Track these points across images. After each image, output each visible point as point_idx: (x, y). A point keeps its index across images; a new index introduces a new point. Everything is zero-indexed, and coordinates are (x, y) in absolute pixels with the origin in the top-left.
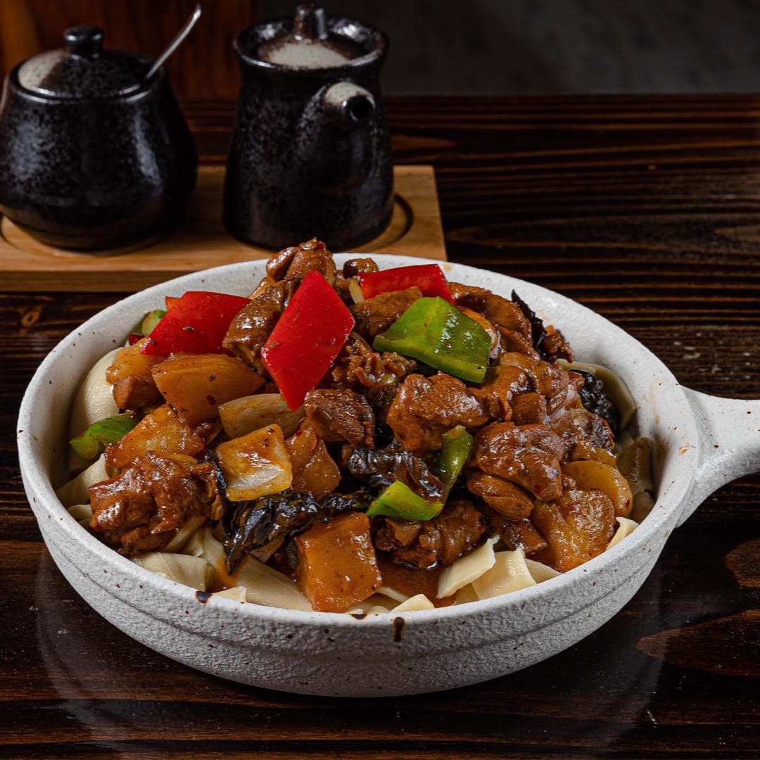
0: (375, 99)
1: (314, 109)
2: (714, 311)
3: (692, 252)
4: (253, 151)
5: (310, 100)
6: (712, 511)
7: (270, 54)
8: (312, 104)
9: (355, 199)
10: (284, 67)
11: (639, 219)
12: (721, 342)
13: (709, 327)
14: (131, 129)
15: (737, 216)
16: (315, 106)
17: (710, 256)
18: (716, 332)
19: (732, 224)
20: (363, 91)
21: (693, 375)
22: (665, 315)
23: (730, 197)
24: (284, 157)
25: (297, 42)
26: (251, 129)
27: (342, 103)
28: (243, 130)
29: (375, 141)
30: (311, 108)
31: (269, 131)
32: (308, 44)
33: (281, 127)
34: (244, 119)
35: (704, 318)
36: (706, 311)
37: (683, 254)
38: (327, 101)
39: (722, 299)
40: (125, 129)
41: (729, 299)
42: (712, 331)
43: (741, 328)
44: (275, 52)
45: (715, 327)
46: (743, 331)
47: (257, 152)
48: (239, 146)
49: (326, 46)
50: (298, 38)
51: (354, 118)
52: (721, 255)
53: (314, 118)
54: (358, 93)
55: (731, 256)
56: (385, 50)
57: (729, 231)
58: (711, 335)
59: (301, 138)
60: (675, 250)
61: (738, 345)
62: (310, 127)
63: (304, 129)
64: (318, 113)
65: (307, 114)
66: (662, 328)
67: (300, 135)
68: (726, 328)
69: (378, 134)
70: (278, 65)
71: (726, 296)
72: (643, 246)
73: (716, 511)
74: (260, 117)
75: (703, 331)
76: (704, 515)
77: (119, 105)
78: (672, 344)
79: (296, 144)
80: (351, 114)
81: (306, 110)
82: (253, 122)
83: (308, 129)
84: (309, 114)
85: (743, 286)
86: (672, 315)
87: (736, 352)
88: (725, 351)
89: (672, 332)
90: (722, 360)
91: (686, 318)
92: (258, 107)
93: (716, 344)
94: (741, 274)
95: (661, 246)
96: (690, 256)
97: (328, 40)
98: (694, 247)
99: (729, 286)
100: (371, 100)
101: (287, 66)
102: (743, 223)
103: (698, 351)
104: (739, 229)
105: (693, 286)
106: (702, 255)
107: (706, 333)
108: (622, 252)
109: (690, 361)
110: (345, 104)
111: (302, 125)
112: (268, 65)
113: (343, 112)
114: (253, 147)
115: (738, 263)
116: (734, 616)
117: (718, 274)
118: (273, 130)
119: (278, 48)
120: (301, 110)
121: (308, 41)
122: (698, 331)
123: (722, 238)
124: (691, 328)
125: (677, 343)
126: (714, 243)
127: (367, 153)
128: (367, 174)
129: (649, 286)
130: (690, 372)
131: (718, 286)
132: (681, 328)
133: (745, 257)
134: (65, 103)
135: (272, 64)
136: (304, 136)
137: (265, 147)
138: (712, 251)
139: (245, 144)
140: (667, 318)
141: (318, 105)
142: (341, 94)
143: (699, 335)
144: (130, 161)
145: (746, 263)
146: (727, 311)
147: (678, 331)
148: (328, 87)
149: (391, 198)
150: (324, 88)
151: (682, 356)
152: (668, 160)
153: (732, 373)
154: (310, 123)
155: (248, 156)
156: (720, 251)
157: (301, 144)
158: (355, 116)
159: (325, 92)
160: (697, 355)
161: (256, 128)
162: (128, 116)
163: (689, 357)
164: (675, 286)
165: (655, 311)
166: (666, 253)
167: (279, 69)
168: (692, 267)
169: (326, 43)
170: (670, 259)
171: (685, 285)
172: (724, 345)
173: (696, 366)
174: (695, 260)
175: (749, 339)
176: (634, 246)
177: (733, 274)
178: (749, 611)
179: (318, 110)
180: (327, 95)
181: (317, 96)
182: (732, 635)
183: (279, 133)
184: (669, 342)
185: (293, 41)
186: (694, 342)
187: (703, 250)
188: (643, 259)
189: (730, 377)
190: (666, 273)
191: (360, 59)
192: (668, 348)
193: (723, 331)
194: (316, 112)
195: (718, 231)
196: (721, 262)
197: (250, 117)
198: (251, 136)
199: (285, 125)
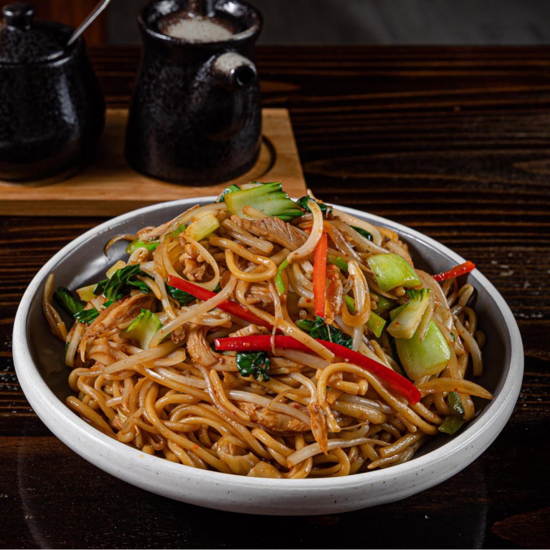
0: (257, 67)
1: (205, 74)
2: (520, 234)
3: (498, 183)
4: (154, 104)
5: (202, 66)
6: (538, 410)
7: (169, 28)
8: (203, 70)
9: (234, 143)
10: (182, 41)
11: (452, 154)
12: (528, 261)
13: (517, 249)
14: (57, 87)
15: (529, 152)
16: (206, 71)
17: (512, 186)
18: (524, 253)
19: (526, 159)
20: (247, 61)
21: (509, 289)
22: (482, 237)
23: (522, 135)
24: (179, 110)
25: (190, 18)
26: (152, 87)
27: (230, 70)
28: (146, 87)
29: (251, 96)
30: (203, 73)
31: (168, 89)
32: (199, 21)
33: (177, 86)
34: (146, 79)
35: (513, 241)
36: (514, 234)
37: (490, 185)
38: (217, 68)
39: (525, 224)
40: (53, 87)
41: (530, 224)
42: (520, 252)
43: (543, 249)
44: (173, 27)
45: (523, 249)
46: (545, 252)
47: (157, 105)
48: (141, 100)
49: (214, 22)
50: (191, 15)
51: (240, 83)
52: (519, 186)
53: (206, 80)
54: (243, 63)
55: (528, 187)
56: (261, 26)
57: (524, 165)
58: (521, 255)
59: (194, 96)
60: (484, 181)
61: (543, 264)
62: (202, 87)
63: (197, 88)
64: (209, 76)
65: (200, 77)
66: (481, 249)
67: (193, 93)
68: (531, 249)
69: (253, 92)
70: (177, 39)
71: (528, 221)
72: (458, 177)
73: (541, 409)
74: (160, 77)
75: (514, 252)
76: (532, 413)
77: (49, 69)
78: (489, 263)
79: (190, 100)
80: (238, 79)
81: (199, 74)
82: (154, 81)
83: (200, 89)
84: (201, 77)
85: (540, 213)
86: (488, 238)
87: (542, 270)
88: (533, 269)
89: (488, 252)
90: (530, 277)
91: (498, 241)
92: (159, 71)
93: (525, 263)
94: (538, 202)
95: (471, 178)
96: (496, 186)
97: (215, 17)
98: (499, 179)
99: (530, 213)
100: (253, 67)
101: (185, 40)
102: (535, 157)
103: (511, 269)
104: (533, 163)
105: (501, 212)
106: (505, 186)
107: (516, 253)
108: (441, 183)
109: (506, 278)
110: (233, 72)
111: (196, 85)
112: (169, 39)
113: (231, 78)
114: (153, 101)
115: (534, 192)
117: (520, 202)
118: (171, 88)
119: (175, 23)
120: (195, 74)
121: (200, 18)
122: (509, 252)
123: (520, 171)
124: (504, 249)
125: (494, 262)
126: (514, 176)
127: (245, 107)
128: (245, 122)
129: (467, 212)
130: (507, 287)
131: (521, 213)
132: (496, 249)
133: (539, 188)
134: (6, 67)
135: (172, 38)
136: (196, 94)
137: (164, 101)
138: (513, 182)
139: (147, 98)
140: (484, 241)
141: (209, 70)
142: (229, 63)
143: (510, 255)
144: (56, 113)
145: (541, 193)
146: (530, 234)
147: (493, 252)
148: (217, 57)
149: (260, 139)
150: (213, 57)
151: (498, 274)
152: (469, 103)
153: (540, 288)
154: (201, 83)
155: (149, 108)
156: (519, 182)
157: (194, 101)
158: (241, 81)
159: (215, 60)
160: (511, 273)
161: (156, 86)
162: (55, 78)
163: (504, 274)
164: (487, 212)
165: (473, 234)
166: (478, 184)
167: (178, 42)
168: (499, 196)
169: (214, 19)
170: (481, 189)
171: (495, 212)
172: (531, 264)
173: (511, 282)
174: (501, 191)
176: (450, 177)
177: (532, 202)
179: (208, 74)
180: (217, 63)
181: (208, 64)
183: (176, 91)
184: (488, 261)
185: (186, 18)
186: (507, 261)
187: (506, 181)
188: (460, 189)
189: (540, 291)
190: (479, 201)
191: (243, 33)
192: (487, 266)
193: (529, 252)
194: (207, 76)
195: (516, 165)
196: (521, 192)
197: (151, 77)
198: (152, 93)
199: (181, 85)
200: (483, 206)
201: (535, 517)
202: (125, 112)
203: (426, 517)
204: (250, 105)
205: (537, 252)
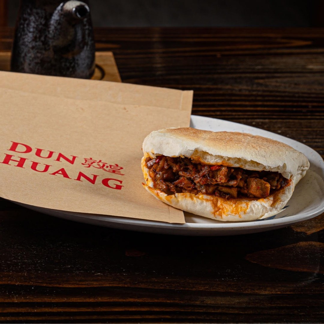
1: (58, 14)
2: (260, 114)
3: (245, 89)
4: (27, 36)
5: (55, 9)
8: (56, 12)
9: (77, 60)
11: (216, 76)
13: (258, 120)
15: (264, 75)
16: (58, 12)
17: (254, 91)
18: (262, 123)
19: (262, 78)
20: (83, 4)
22: (235, 115)
23: (259, 67)
24: (43, 39)
26: (25, 26)
27: (73, 8)
28: (22, 27)
29: (87, 32)
30: (56, 14)
31: (35, 26)
33: (41, 24)
34: (22, 21)
35: (255, 117)
36: (256, 114)
37: (240, 90)
38: (65, 9)
39: (263, 109)
43: (274, 121)
45: (261, 120)
46: (276, 122)
47: (29, 37)
48: (19, 35)
51: (79, 16)
52: (259, 91)
53: (58, 18)
54: (81, 4)
55: (264, 91)
57: (261, 81)
58: (260, 123)
59: (51, 29)
60: (236, 89)
62: (56, 23)
64: (60, 16)
67: (50, 27)
68: (267, 121)
69: (88, 29)
72: (219, 86)
75: (256, 122)
79: (49, 31)
80: (78, 14)
81: (54, 14)
82: (27, 22)
84: (56, 17)
85: (272, 103)
86: (239, 115)
92: (29, 15)
93: (263, 128)
94: (271, 98)
95: (228, 87)
96: (244, 91)
98: (245, 87)
99: (265, 103)
100: (87, 7)
102: (268, 78)
104: (266, 80)
105: (247, 103)
106: (249, 91)
108: (209, 89)
110: (74, 9)
111: (52, 22)
113: (73, 13)
114: (27, 34)
116: (294, 245)
117: (259, 98)
118: (37, 25)
120: (51, 15)
122: (254, 122)
123: (259, 84)
124: (250, 121)
126: (255, 86)
127: (83, 37)
129: (225, 103)
132: (245, 121)
133: (271, 92)
137: (33, 35)
138: (254, 89)
139: (23, 33)
140: (237, 117)
141: (60, 11)
142: (72, 4)
146: (266, 114)
148: (65, 3)
149: (94, 67)
150: (62, 3)
152: (226, 53)
155: (24, 39)
156: (258, 89)
157: (51, 32)
158: (80, 14)
159: (63, 5)
161: (28, 25)
164: (238, 103)
165: (230, 113)
166: (232, 90)
168: (246, 96)
170: (234, 92)
171: (244, 103)
172: (267, 128)
174: (247, 93)
175: (279, 125)
176: (215, 87)
177: (266, 98)
178: (301, 242)
179: (60, 14)
180: (65, 7)
181: (59, 8)
182: (294, 253)
183: (40, 27)
187: (250, 89)
188: (221, 92)
190: (233, 98)
193: (265, 122)
195: (256, 81)
196: (260, 93)
197: (25, 20)
198: (25, 29)
199: (43, 22)
200: (236, 100)
201: (273, 252)
202: (9, 54)
203: (202, 252)
204: (87, 37)
205: (270, 122)
